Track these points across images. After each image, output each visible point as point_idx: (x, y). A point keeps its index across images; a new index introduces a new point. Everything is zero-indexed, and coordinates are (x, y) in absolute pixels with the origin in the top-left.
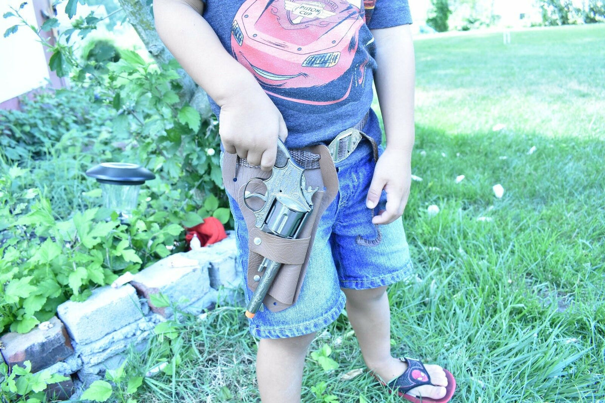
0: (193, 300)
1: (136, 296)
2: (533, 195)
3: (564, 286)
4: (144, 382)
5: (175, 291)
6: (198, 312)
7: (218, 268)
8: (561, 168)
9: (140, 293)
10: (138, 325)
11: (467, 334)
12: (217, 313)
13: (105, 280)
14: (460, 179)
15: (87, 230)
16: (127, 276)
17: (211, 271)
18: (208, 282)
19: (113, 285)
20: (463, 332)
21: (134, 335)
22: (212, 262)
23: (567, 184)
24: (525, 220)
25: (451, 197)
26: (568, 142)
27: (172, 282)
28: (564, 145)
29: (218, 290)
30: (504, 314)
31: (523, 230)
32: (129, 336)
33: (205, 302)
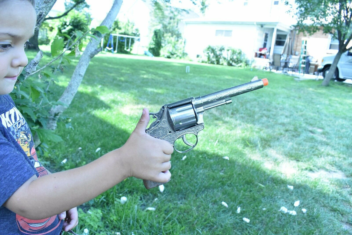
8: (197, 173)
24: (171, 214)
25: (135, 190)
26: (203, 154)
28: (200, 156)
31: (169, 219)
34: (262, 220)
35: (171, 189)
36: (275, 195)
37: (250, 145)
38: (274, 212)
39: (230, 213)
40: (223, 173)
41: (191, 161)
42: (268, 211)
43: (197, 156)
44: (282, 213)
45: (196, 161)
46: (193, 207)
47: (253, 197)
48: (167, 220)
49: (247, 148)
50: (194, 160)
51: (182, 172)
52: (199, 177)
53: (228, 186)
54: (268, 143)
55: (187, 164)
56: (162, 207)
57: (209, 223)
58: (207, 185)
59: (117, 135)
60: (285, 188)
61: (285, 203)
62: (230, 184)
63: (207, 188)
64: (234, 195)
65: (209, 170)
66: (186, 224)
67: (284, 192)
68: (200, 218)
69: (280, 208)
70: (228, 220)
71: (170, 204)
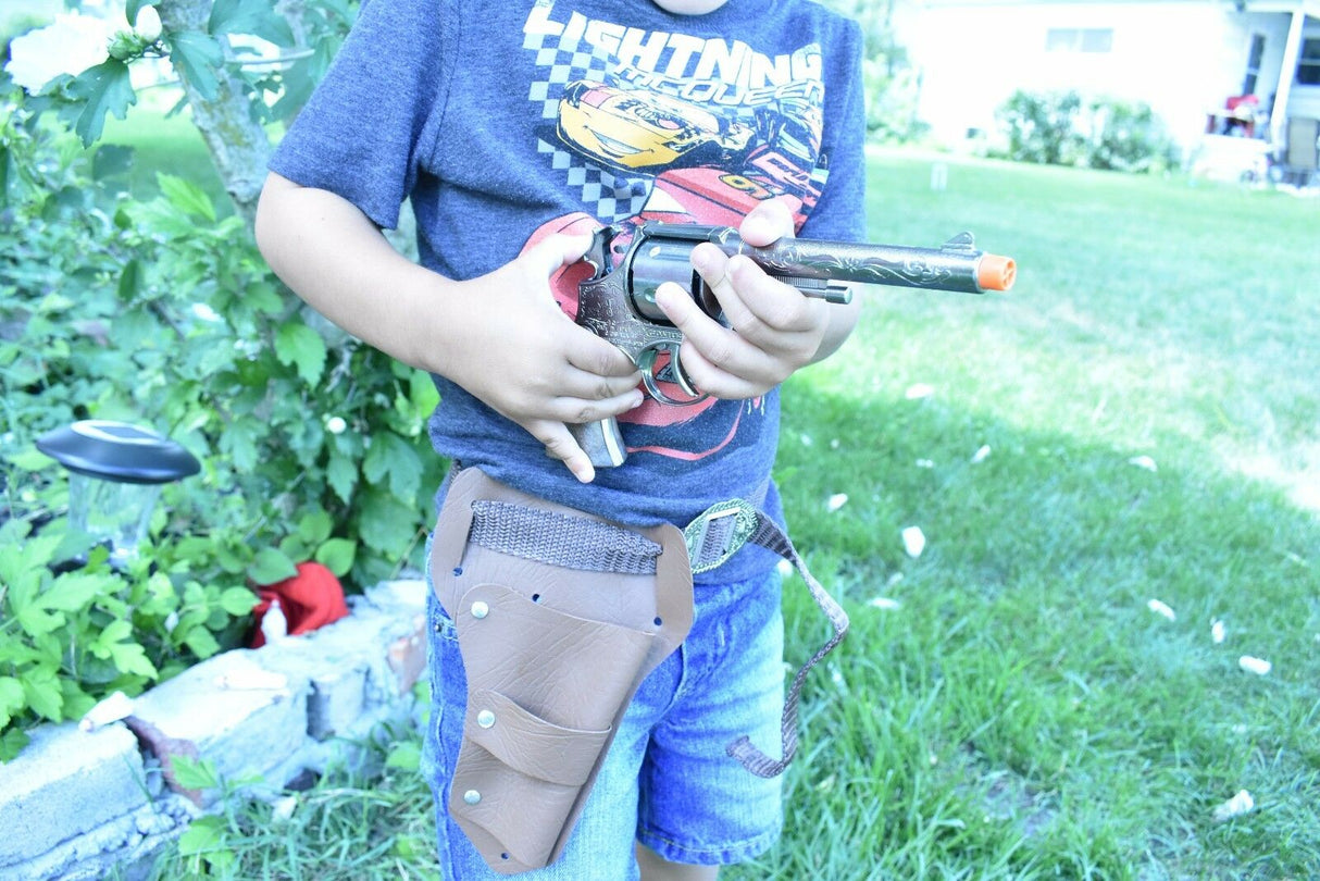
0: (267, 766)
1: (137, 756)
2: (981, 558)
3: (1036, 777)
5: (231, 747)
6: (274, 793)
7: (329, 697)
8: (1039, 503)
9: (146, 746)
10: (134, 820)
11: (847, 877)
12: (320, 801)
13: (62, 709)
14: (837, 501)
15: (33, 590)
16: (117, 704)
17: (314, 703)
18: (303, 726)
19: (84, 724)
20: (837, 873)
21: (125, 844)
22: (319, 680)
23: (1047, 543)
24: (964, 621)
25: (817, 541)
26: (1052, 447)
27: (226, 730)
28: (1044, 451)
29: (321, 741)
30: (922, 839)
31: (959, 638)
32: (112, 848)
33: (290, 770)
35: (951, 548)
37: (1232, 429)
39: (1190, 637)
40: (1141, 508)
41: (1010, 464)
43: (1031, 450)
45: (1031, 465)
46: (1043, 608)
47: (1270, 593)
48: (949, 640)
49: (1219, 437)
50: (1023, 460)
51: (983, 497)
52: (1048, 515)
53: (1168, 551)
54: (1304, 426)
55: (995, 472)
56: (928, 600)
57: (1108, 663)
58: (1082, 544)
62: (1175, 544)
63: (1089, 552)
64: (1194, 580)
65: (1083, 497)
66: (1027, 655)
68: (1074, 647)
70: (1183, 658)
71: (953, 594)
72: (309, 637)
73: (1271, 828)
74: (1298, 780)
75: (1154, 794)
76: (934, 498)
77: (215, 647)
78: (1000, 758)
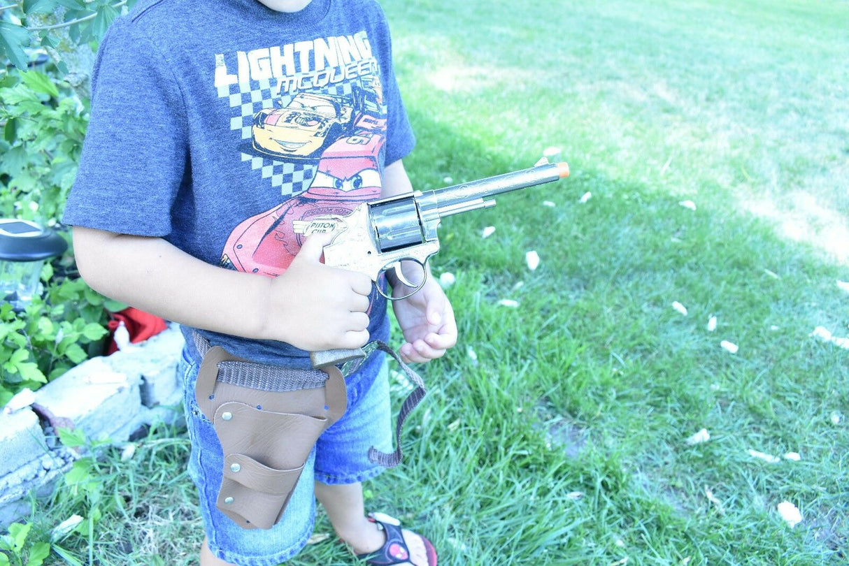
0: (118, 426)
1: (39, 427)
2: (574, 271)
3: (582, 418)
4: (52, 550)
5: (94, 420)
6: (123, 441)
7: (153, 384)
8: (616, 233)
9: (44, 419)
10: (41, 462)
11: (458, 483)
12: (149, 446)
14: (488, 231)
16: (25, 397)
17: (144, 389)
18: (139, 401)
19: (7, 409)
20: (454, 481)
21: (36, 476)
22: (146, 375)
23: (616, 261)
24: (555, 316)
25: (472, 261)
26: (631, 193)
27: (90, 411)
28: (625, 196)
29: (151, 408)
30: (503, 463)
31: (550, 328)
32: (29, 479)
33: (133, 426)
34: (767, 351)
35: (555, 264)
36: (803, 298)
37: (751, 180)
38: (798, 335)
39: (693, 328)
40: (679, 238)
41: (602, 205)
42: (784, 334)
43: (617, 195)
44: (816, 341)
45: (615, 207)
46: (605, 307)
47: (748, 299)
48: (544, 329)
49: (740, 186)
50: (610, 203)
51: (580, 229)
52: (620, 242)
53: (691, 269)
54: (798, 178)
55: (592, 211)
56: (534, 302)
57: (640, 344)
58: (638, 263)
59: (425, 137)
60: (830, 285)
61: (826, 320)
62: (696, 264)
63: (640, 269)
64: (703, 289)
65: (645, 230)
66: (589, 340)
67: (827, 295)
68: (621, 333)
69: (813, 328)
70: (686, 342)
71: (552, 296)
72: (142, 346)
73: (717, 452)
74: (740, 422)
75: (653, 429)
76: (549, 230)
77: (85, 355)
78: (563, 406)
